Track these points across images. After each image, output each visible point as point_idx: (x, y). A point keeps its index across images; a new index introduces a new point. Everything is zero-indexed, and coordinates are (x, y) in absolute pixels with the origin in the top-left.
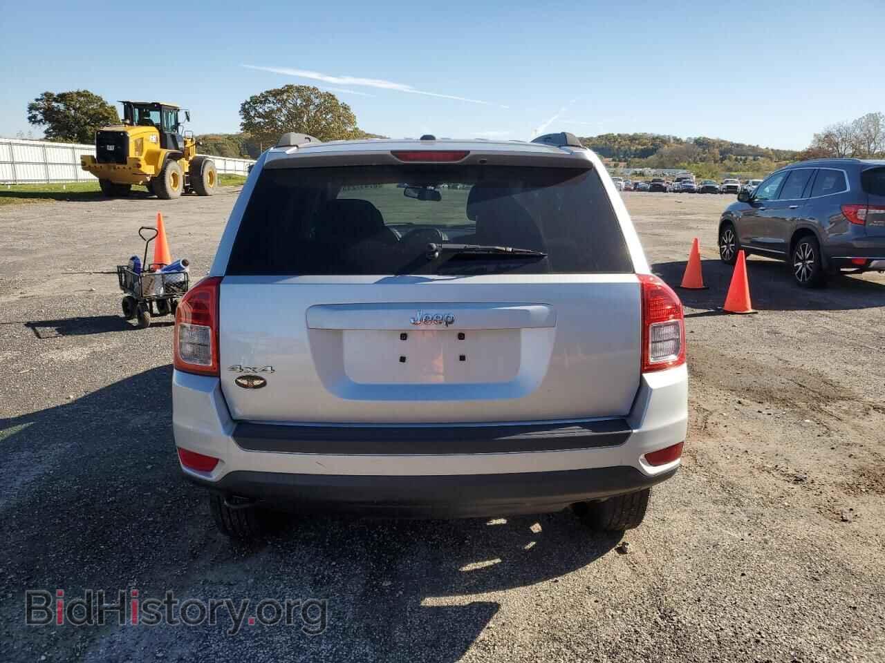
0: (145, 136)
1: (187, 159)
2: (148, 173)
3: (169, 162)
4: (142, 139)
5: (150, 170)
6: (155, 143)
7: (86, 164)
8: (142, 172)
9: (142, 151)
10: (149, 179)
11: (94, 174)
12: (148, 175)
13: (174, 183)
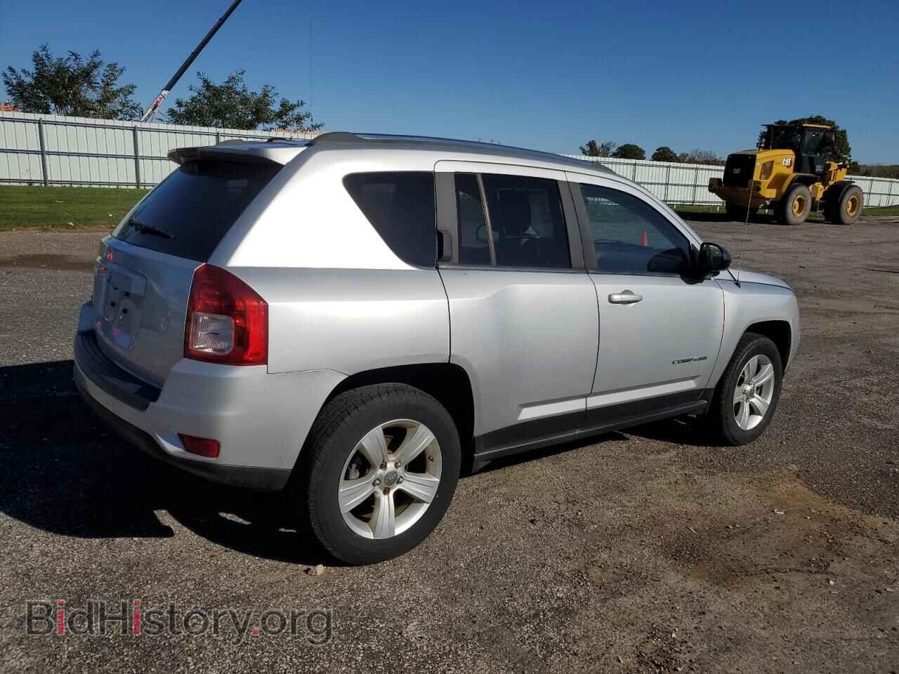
0: (776, 160)
1: (825, 184)
2: (767, 197)
3: (796, 186)
4: (772, 162)
5: (771, 194)
6: (788, 167)
7: (714, 186)
8: (762, 196)
9: (770, 174)
10: (768, 203)
11: (719, 196)
12: (768, 199)
13: (799, 208)
